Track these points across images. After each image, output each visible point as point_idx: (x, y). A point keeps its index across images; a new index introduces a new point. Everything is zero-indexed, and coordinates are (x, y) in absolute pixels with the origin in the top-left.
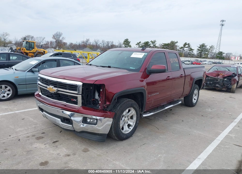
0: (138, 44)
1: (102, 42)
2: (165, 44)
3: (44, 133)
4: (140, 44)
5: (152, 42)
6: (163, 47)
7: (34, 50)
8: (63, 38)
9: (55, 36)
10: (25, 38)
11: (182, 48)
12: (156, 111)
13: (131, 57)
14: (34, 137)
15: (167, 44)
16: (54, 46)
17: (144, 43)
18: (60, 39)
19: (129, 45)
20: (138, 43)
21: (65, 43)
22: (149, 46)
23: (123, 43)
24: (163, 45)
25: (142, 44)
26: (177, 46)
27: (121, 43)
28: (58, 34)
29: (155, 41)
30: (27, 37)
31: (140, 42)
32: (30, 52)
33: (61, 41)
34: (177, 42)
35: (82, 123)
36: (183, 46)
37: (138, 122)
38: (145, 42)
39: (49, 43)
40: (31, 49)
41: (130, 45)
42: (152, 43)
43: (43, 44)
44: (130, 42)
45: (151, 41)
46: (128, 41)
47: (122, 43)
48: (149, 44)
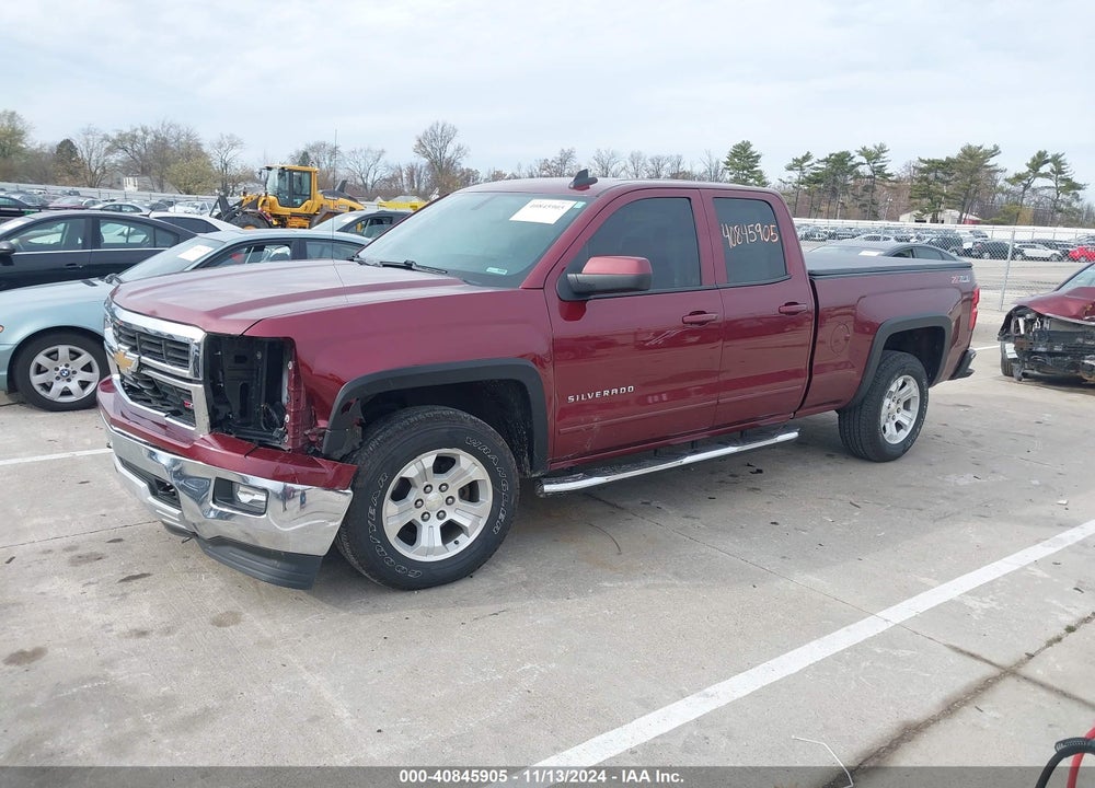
0: (798, 164)
1: (629, 163)
2: (933, 162)
3: (120, 540)
4: (805, 164)
5: (865, 152)
6: (922, 177)
7: (309, 206)
8: (459, 149)
9: (425, 143)
10: (305, 154)
11: (1019, 177)
12: (624, 471)
13: (514, 218)
14: (68, 555)
15: (940, 162)
16: (423, 187)
17: (827, 160)
18: (447, 155)
19: (755, 169)
20: (796, 160)
21: (468, 170)
22: (849, 172)
23: (727, 164)
24: (921, 169)
25: (820, 166)
26: (996, 168)
27: (718, 163)
28: (439, 130)
29: (881, 150)
30: (313, 149)
31: (807, 158)
32: (294, 215)
33: (450, 163)
34: (995, 151)
35: (214, 502)
36: (1027, 169)
37: (502, 516)
38: (831, 155)
39: (404, 175)
40: (299, 201)
41: (761, 172)
42: (865, 161)
43: (376, 179)
44: (758, 156)
45: (864, 149)
46: (751, 153)
47: (722, 165)
48: (850, 163)
